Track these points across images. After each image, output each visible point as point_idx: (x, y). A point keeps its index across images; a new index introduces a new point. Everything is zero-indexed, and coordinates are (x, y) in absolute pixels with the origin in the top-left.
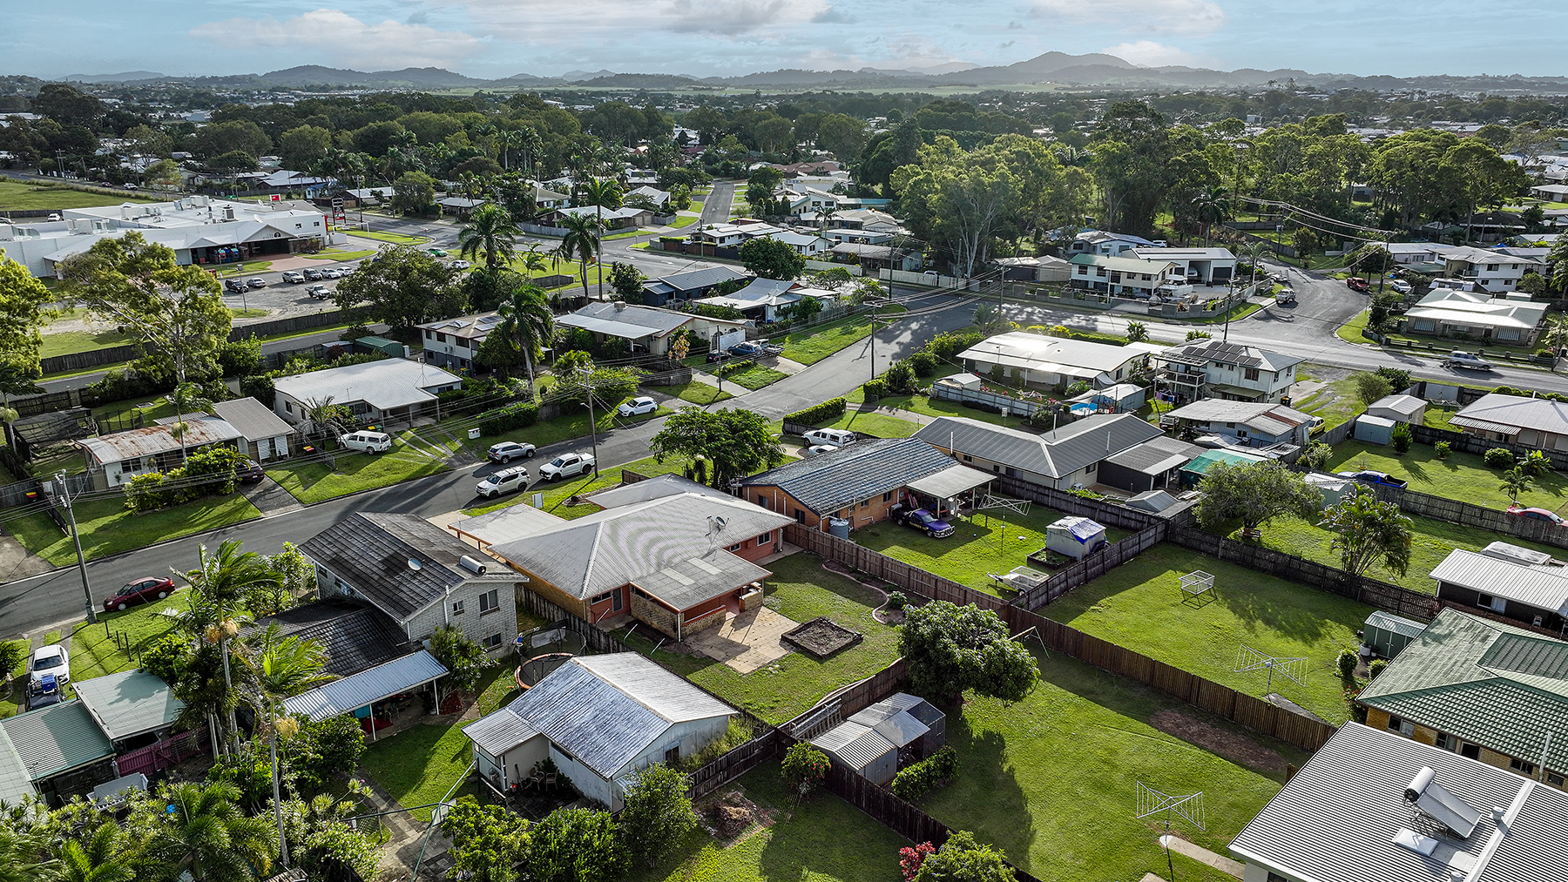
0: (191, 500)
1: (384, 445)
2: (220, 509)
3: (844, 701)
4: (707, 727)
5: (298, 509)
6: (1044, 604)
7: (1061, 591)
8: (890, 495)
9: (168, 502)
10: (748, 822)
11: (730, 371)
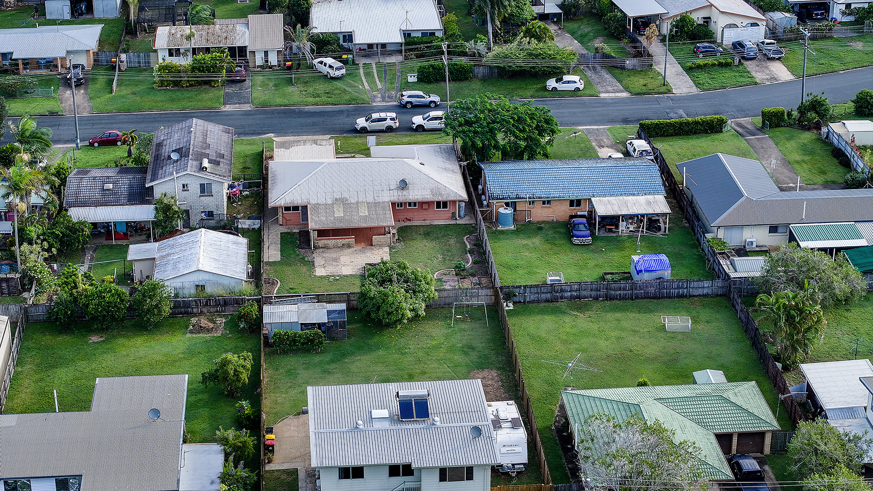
1: (338, 73)
2: (203, 96)
3: (319, 299)
4: (226, 282)
5: (247, 107)
6: (547, 301)
7: (572, 298)
8: (578, 202)
9: (177, 84)
10: (209, 330)
11: (699, 67)
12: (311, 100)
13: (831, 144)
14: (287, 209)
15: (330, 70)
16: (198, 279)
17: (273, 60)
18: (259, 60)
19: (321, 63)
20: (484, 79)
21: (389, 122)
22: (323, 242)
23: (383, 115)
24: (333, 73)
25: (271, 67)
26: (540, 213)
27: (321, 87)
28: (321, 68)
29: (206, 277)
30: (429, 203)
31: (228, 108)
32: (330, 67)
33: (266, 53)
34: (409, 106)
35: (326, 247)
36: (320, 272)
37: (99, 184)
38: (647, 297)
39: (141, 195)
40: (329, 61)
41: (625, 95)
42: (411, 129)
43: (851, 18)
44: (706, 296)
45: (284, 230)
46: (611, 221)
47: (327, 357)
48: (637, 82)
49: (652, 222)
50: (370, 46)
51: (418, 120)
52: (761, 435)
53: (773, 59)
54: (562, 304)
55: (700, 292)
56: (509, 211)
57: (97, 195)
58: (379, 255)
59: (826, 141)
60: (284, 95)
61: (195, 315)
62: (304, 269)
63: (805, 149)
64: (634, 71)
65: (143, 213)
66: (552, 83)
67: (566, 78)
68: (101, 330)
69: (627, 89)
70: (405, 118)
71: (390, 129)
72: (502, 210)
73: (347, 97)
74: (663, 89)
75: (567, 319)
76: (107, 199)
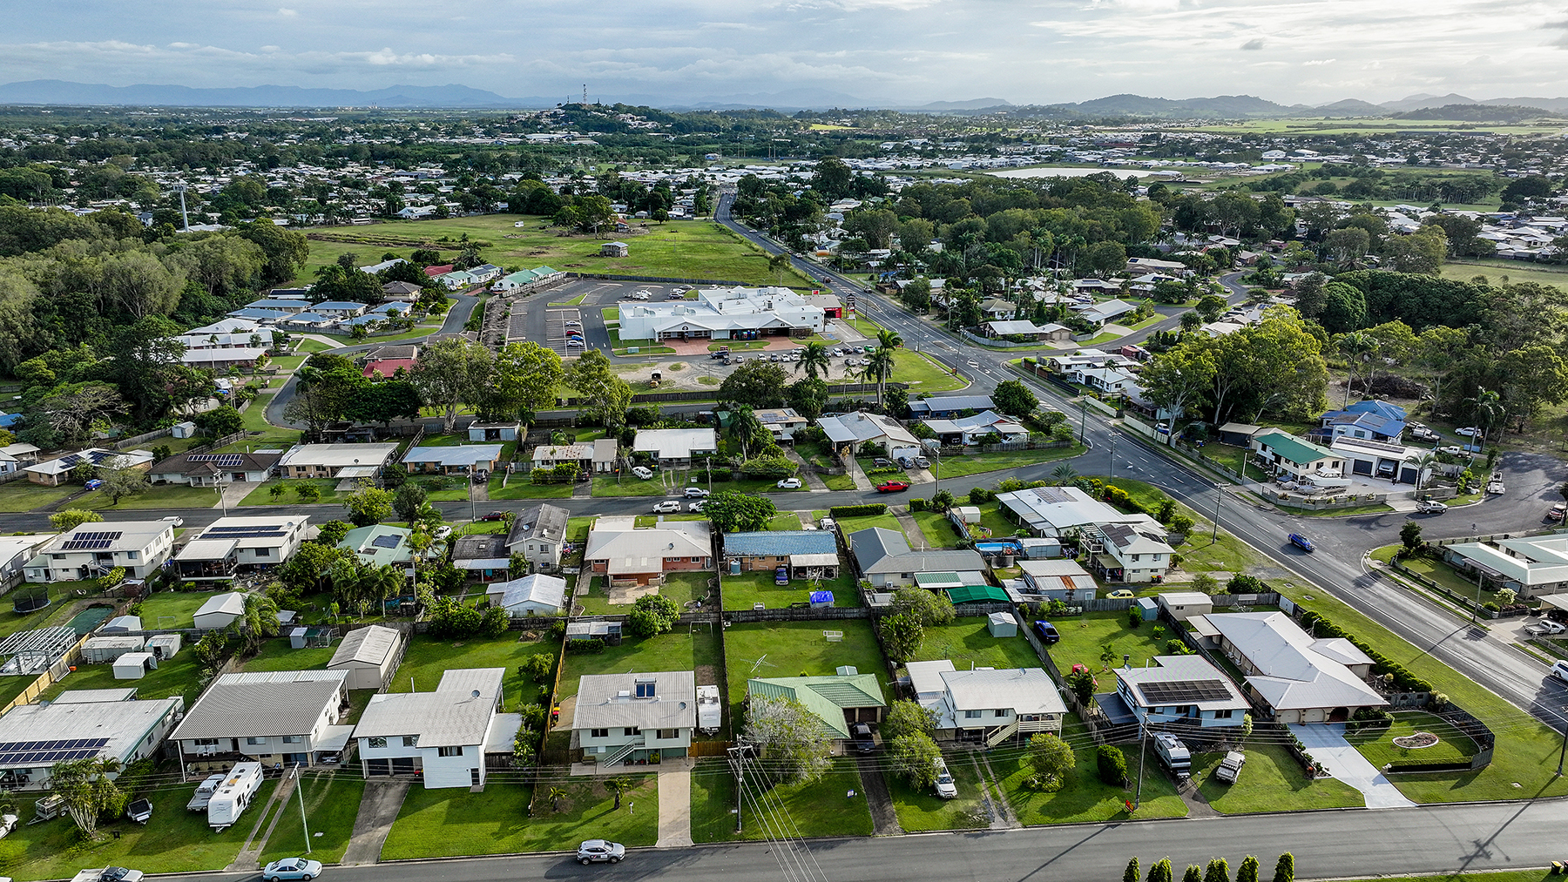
0: (551, 483)
1: (647, 476)
2: (561, 490)
3: (606, 619)
4: (547, 608)
5: (587, 497)
6: (753, 621)
7: (769, 619)
8: (782, 558)
9: (544, 482)
10: (532, 639)
11: (876, 473)
12: (628, 493)
13: (952, 522)
14: (597, 561)
15: (642, 475)
16: (528, 606)
17: (608, 468)
18: (599, 469)
19: (638, 470)
20: (739, 481)
21: (674, 508)
22: (617, 582)
23: (670, 503)
24: (644, 476)
25: (606, 472)
26: (759, 565)
27: (636, 486)
29: (534, 605)
30: (688, 558)
31: (575, 498)
32: (643, 472)
33: (604, 463)
34: (688, 497)
35: (618, 586)
36: (612, 602)
37: (476, 545)
38: (817, 618)
39: (502, 552)
40: (643, 468)
41: (827, 491)
42: (688, 512)
43: (977, 443)
44: (856, 618)
45: (594, 575)
46: (802, 570)
47: (605, 657)
48: (836, 483)
49: (828, 571)
50: (671, 459)
51: (692, 506)
52: (875, 709)
53: (924, 468)
54: (763, 623)
55: (852, 616)
56: (738, 563)
57: (475, 552)
58: (653, 591)
59: (949, 520)
60: (612, 490)
61: (526, 629)
62: (602, 600)
63: (934, 525)
64: (834, 476)
65: (503, 563)
66: (781, 483)
67: (790, 480)
68: (463, 639)
69: (828, 488)
70: (685, 504)
71: (674, 512)
72: (732, 563)
73: (651, 491)
74: (852, 487)
75: (764, 632)
76: (481, 554)
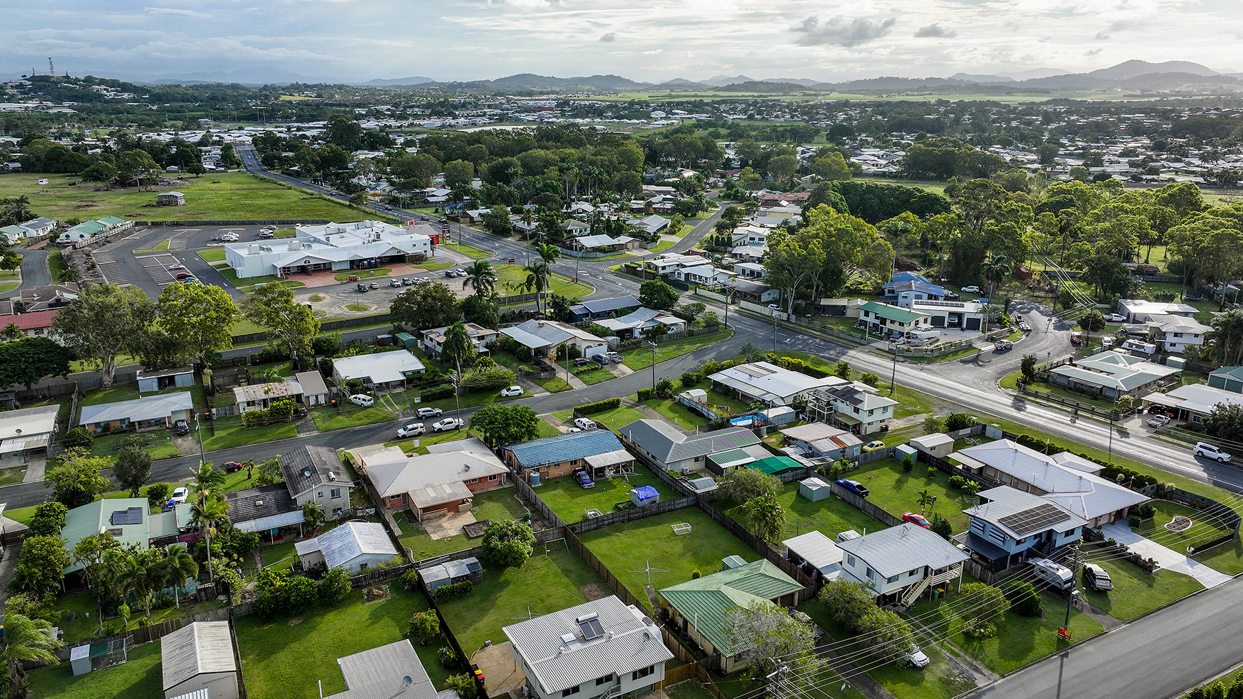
0: (270, 423)
1: (369, 403)
2: (282, 430)
3: (452, 558)
4: (383, 558)
5: (315, 433)
6: (594, 529)
7: (609, 524)
8: (575, 462)
9: (261, 425)
10: (380, 597)
11: (582, 372)
12: (357, 422)
13: (684, 405)
14: (393, 497)
15: (363, 402)
16: (361, 560)
17: (322, 400)
18: (312, 402)
19: (356, 398)
20: (462, 395)
21: (420, 430)
22: (429, 516)
23: (415, 425)
24: (366, 403)
25: (321, 405)
26: (554, 472)
27: (361, 414)
28: (356, 401)
29: (368, 557)
30: (485, 478)
31: (302, 435)
32: (363, 400)
33: (317, 396)
34: (424, 418)
35: (429, 519)
36: (435, 537)
37: (251, 502)
38: (653, 515)
39: (287, 505)
40: (361, 396)
41: (548, 394)
42: (434, 432)
43: (645, 336)
44: (684, 507)
45: (392, 512)
46: (601, 470)
47: (477, 599)
48: (552, 385)
49: (626, 466)
50: (381, 384)
51: (437, 425)
52: (792, 595)
53: (619, 363)
54: (605, 529)
55: (681, 506)
56: (537, 474)
57: (253, 511)
58: (468, 518)
59: (680, 404)
60: (338, 422)
61: (364, 587)
62: (422, 537)
63: (670, 409)
64: (547, 380)
65: (293, 518)
66: (504, 392)
67: (512, 388)
68: (298, 614)
69: (547, 390)
70: (428, 424)
71: (420, 434)
72: (532, 474)
73: (380, 417)
74: (568, 387)
75: (614, 538)
76: (262, 513)
